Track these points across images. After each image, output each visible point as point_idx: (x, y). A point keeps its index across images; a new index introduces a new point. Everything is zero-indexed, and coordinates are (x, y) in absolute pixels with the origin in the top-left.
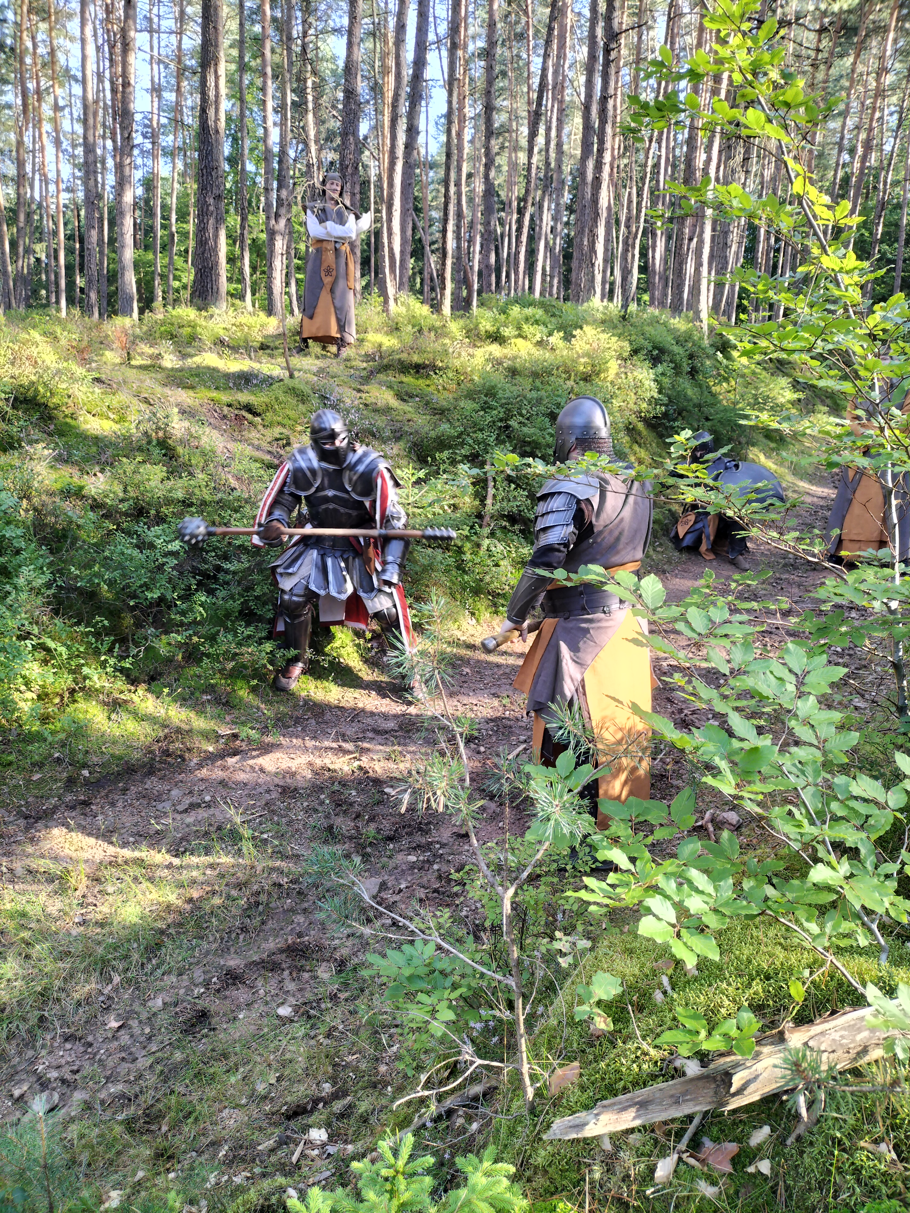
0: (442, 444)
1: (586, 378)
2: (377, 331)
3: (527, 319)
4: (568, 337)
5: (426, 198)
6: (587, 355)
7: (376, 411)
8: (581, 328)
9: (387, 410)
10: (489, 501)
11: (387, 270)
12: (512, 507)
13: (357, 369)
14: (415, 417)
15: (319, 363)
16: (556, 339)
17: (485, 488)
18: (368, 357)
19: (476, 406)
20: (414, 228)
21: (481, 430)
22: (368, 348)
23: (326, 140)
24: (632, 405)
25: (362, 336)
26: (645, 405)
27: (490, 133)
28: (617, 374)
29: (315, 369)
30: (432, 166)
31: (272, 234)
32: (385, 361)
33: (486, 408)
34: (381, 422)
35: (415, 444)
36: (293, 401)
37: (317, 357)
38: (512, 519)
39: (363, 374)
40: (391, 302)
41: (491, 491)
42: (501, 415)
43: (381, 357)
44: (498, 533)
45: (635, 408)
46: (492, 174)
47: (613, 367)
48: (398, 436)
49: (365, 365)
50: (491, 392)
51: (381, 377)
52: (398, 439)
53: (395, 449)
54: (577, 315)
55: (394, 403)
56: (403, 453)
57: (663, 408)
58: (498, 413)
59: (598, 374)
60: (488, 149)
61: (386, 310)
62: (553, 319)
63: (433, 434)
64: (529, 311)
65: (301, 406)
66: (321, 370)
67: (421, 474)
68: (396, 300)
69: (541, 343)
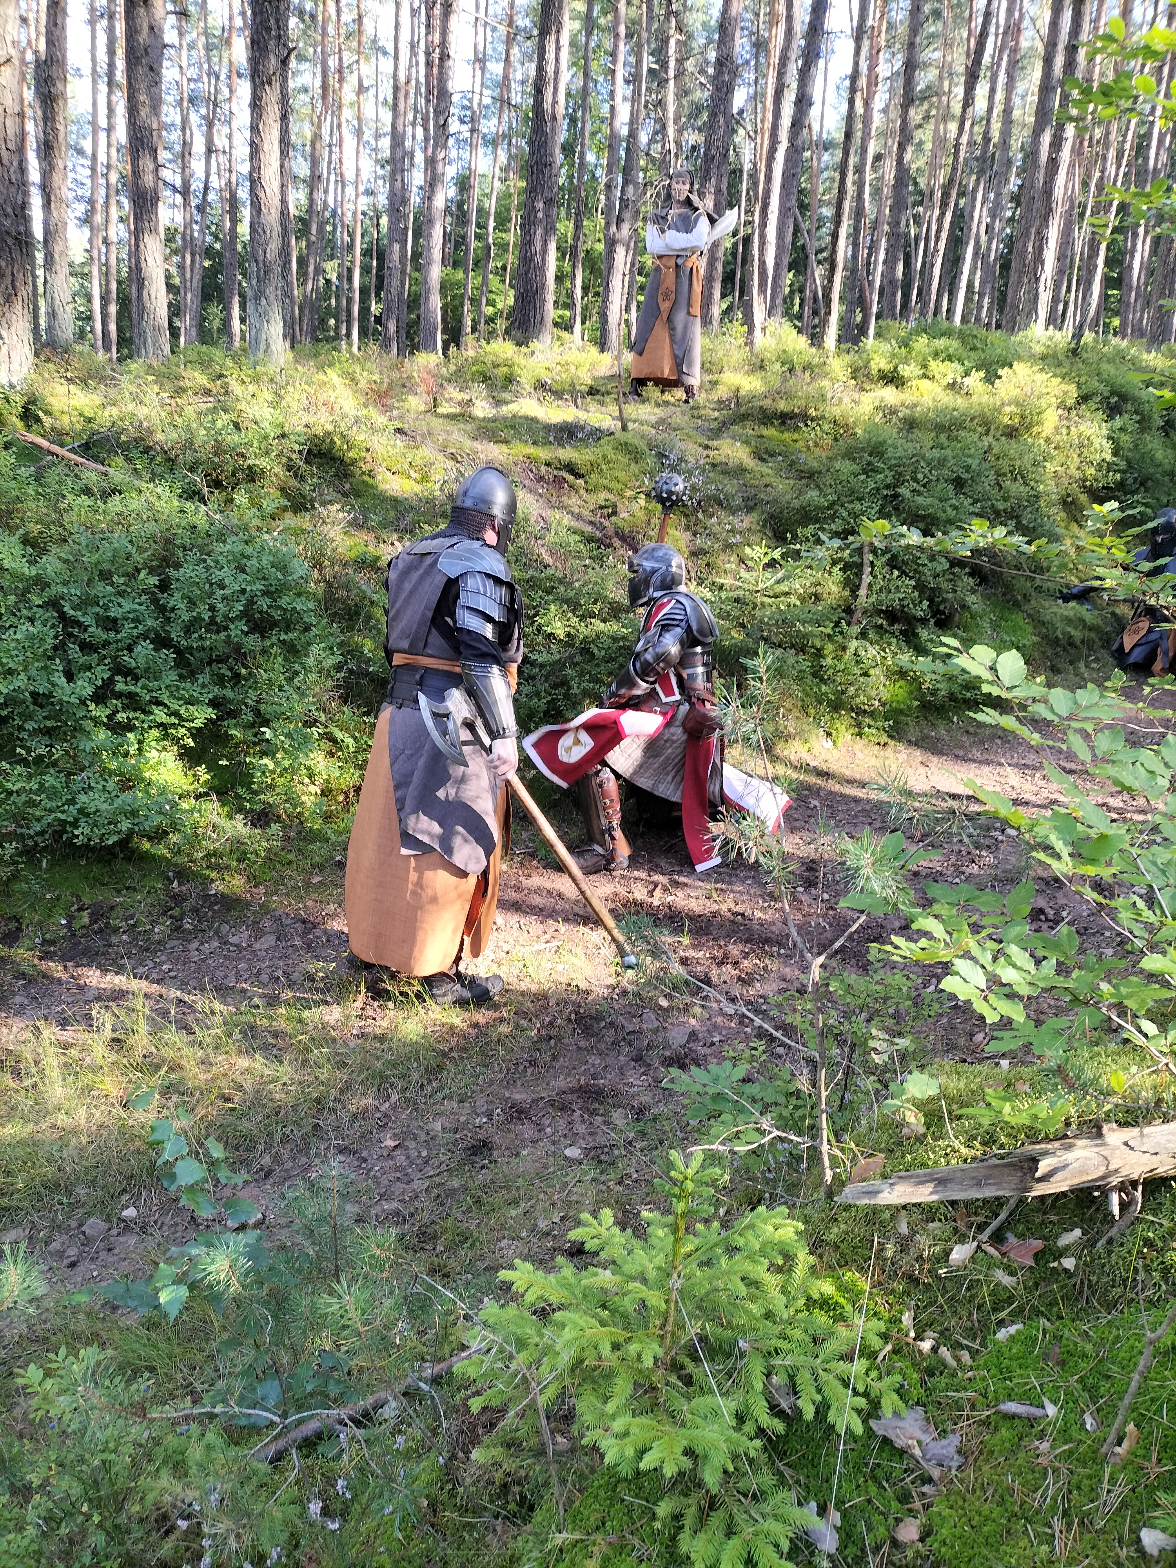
0: (807, 516)
1: (1011, 433)
2: (735, 370)
3: (936, 354)
4: (991, 378)
5: (814, 191)
6: (1016, 402)
7: (725, 473)
8: (1011, 366)
9: (740, 470)
10: (863, 592)
11: (755, 291)
12: (893, 599)
13: (706, 420)
14: (774, 481)
15: (660, 412)
16: (975, 381)
17: (859, 575)
18: (722, 404)
19: (856, 468)
20: (797, 231)
21: (860, 499)
22: (722, 392)
23: (689, 117)
24: (1073, 471)
25: (715, 377)
26: (1092, 471)
27: (909, 100)
28: (1057, 429)
29: (653, 419)
30: (827, 146)
31: (611, 244)
32: (743, 410)
33: (869, 470)
34: (730, 486)
35: (772, 516)
36: (623, 459)
37: (658, 405)
38: (892, 616)
39: (714, 425)
40: (758, 332)
41: (867, 579)
42: (889, 480)
43: (738, 404)
44: (871, 634)
45: (1078, 475)
46: (908, 156)
47: (1051, 418)
48: (750, 505)
49: (716, 414)
50: (877, 450)
51: (736, 429)
52: (750, 509)
53: (747, 521)
54: (1007, 348)
55: (750, 462)
56: (755, 527)
57: (1118, 476)
58: (885, 477)
59: (1028, 428)
60: (904, 122)
61: (749, 343)
62: (972, 354)
63: (796, 504)
64: (941, 343)
65: (633, 465)
66: (662, 421)
67: (777, 554)
68: (764, 329)
69: (952, 386)
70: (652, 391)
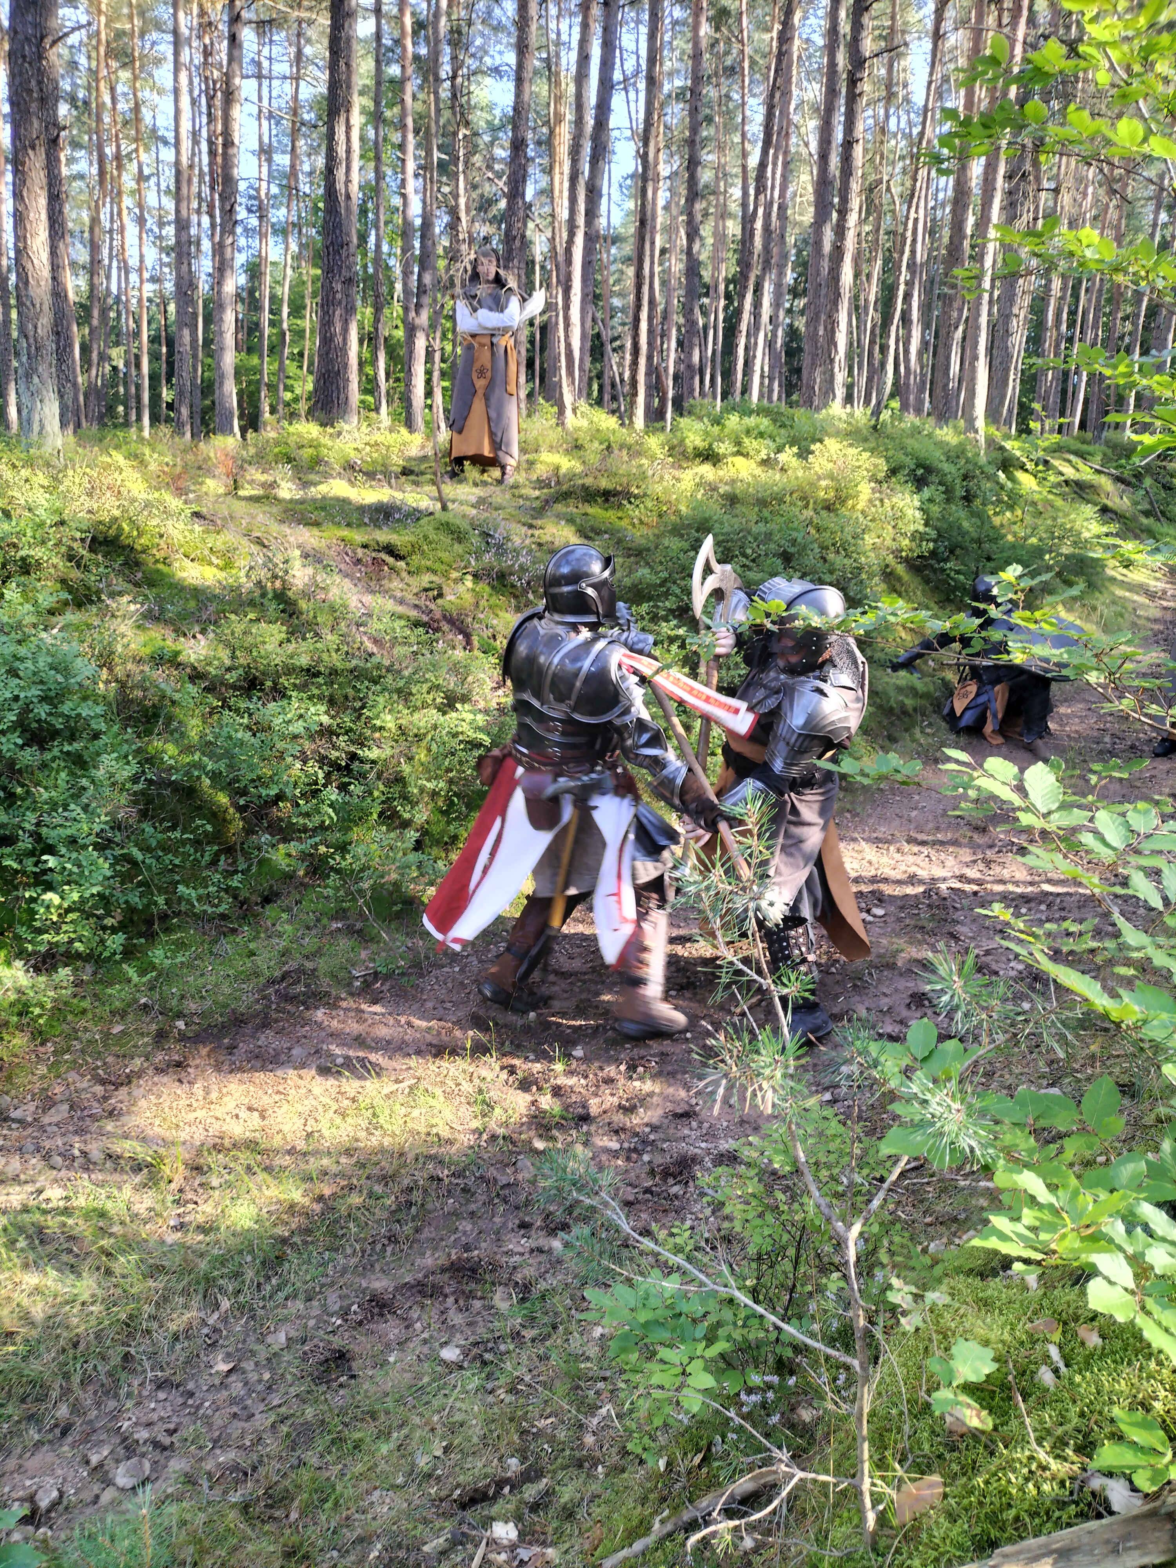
1: (829, 507)
2: (551, 449)
3: (748, 432)
4: (804, 453)
5: (608, 282)
6: (831, 477)
8: (822, 442)
11: (563, 374)
13: (527, 499)
15: (478, 491)
16: (788, 456)
18: (542, 484)
19: (684, 544)
20: (594, 320)
22: (541, 471)
24: (889, 542)
25: (530, 457)
26: (906, 542)
27: (694, 194)
28: (871, 501)
29: (473, 498)
30: (616, 240)
31: (411, 330)
32: (564, 488)
36: (446, 539)
37: (476, 484)
39: (537, 504)
40: (569, 412)
43: (558, 482)
45: (894, 546)
46: (696, 247)
47: (865, 490)
49: (537, 493)
50: (703, 526)
51: (559, 507)
54: (814, 425)
57: (931, 545)
59: (843, 502)
60: (690, 215)
61: (561, 423)
62: (783, 432)
63: (627, 582)
64: (750, 421)
65: (457, 545)
66: (482, 500)
68: (574, 410)
69: (766, 463)
70: (471, 471)
